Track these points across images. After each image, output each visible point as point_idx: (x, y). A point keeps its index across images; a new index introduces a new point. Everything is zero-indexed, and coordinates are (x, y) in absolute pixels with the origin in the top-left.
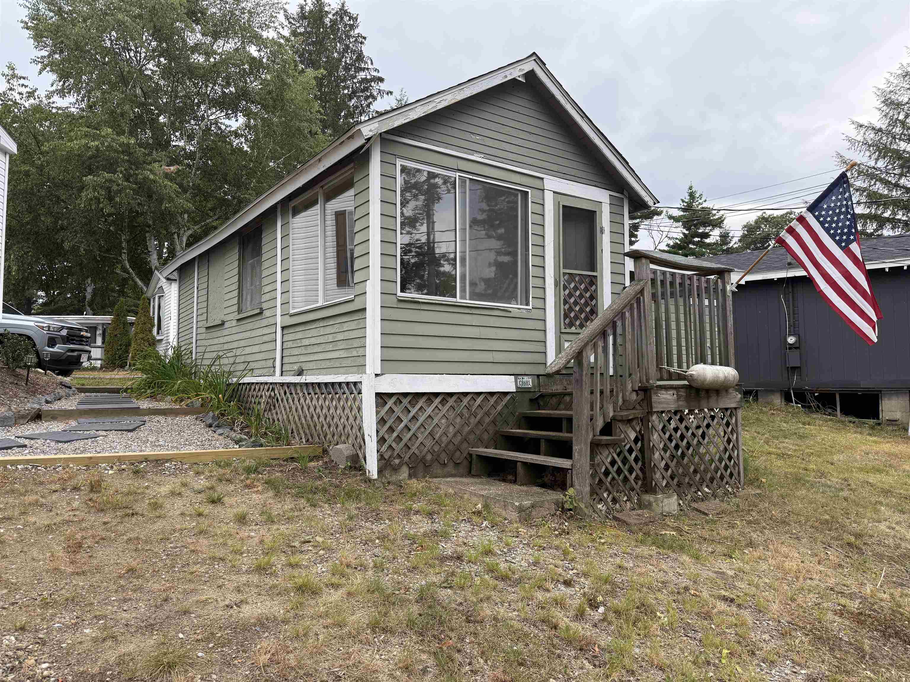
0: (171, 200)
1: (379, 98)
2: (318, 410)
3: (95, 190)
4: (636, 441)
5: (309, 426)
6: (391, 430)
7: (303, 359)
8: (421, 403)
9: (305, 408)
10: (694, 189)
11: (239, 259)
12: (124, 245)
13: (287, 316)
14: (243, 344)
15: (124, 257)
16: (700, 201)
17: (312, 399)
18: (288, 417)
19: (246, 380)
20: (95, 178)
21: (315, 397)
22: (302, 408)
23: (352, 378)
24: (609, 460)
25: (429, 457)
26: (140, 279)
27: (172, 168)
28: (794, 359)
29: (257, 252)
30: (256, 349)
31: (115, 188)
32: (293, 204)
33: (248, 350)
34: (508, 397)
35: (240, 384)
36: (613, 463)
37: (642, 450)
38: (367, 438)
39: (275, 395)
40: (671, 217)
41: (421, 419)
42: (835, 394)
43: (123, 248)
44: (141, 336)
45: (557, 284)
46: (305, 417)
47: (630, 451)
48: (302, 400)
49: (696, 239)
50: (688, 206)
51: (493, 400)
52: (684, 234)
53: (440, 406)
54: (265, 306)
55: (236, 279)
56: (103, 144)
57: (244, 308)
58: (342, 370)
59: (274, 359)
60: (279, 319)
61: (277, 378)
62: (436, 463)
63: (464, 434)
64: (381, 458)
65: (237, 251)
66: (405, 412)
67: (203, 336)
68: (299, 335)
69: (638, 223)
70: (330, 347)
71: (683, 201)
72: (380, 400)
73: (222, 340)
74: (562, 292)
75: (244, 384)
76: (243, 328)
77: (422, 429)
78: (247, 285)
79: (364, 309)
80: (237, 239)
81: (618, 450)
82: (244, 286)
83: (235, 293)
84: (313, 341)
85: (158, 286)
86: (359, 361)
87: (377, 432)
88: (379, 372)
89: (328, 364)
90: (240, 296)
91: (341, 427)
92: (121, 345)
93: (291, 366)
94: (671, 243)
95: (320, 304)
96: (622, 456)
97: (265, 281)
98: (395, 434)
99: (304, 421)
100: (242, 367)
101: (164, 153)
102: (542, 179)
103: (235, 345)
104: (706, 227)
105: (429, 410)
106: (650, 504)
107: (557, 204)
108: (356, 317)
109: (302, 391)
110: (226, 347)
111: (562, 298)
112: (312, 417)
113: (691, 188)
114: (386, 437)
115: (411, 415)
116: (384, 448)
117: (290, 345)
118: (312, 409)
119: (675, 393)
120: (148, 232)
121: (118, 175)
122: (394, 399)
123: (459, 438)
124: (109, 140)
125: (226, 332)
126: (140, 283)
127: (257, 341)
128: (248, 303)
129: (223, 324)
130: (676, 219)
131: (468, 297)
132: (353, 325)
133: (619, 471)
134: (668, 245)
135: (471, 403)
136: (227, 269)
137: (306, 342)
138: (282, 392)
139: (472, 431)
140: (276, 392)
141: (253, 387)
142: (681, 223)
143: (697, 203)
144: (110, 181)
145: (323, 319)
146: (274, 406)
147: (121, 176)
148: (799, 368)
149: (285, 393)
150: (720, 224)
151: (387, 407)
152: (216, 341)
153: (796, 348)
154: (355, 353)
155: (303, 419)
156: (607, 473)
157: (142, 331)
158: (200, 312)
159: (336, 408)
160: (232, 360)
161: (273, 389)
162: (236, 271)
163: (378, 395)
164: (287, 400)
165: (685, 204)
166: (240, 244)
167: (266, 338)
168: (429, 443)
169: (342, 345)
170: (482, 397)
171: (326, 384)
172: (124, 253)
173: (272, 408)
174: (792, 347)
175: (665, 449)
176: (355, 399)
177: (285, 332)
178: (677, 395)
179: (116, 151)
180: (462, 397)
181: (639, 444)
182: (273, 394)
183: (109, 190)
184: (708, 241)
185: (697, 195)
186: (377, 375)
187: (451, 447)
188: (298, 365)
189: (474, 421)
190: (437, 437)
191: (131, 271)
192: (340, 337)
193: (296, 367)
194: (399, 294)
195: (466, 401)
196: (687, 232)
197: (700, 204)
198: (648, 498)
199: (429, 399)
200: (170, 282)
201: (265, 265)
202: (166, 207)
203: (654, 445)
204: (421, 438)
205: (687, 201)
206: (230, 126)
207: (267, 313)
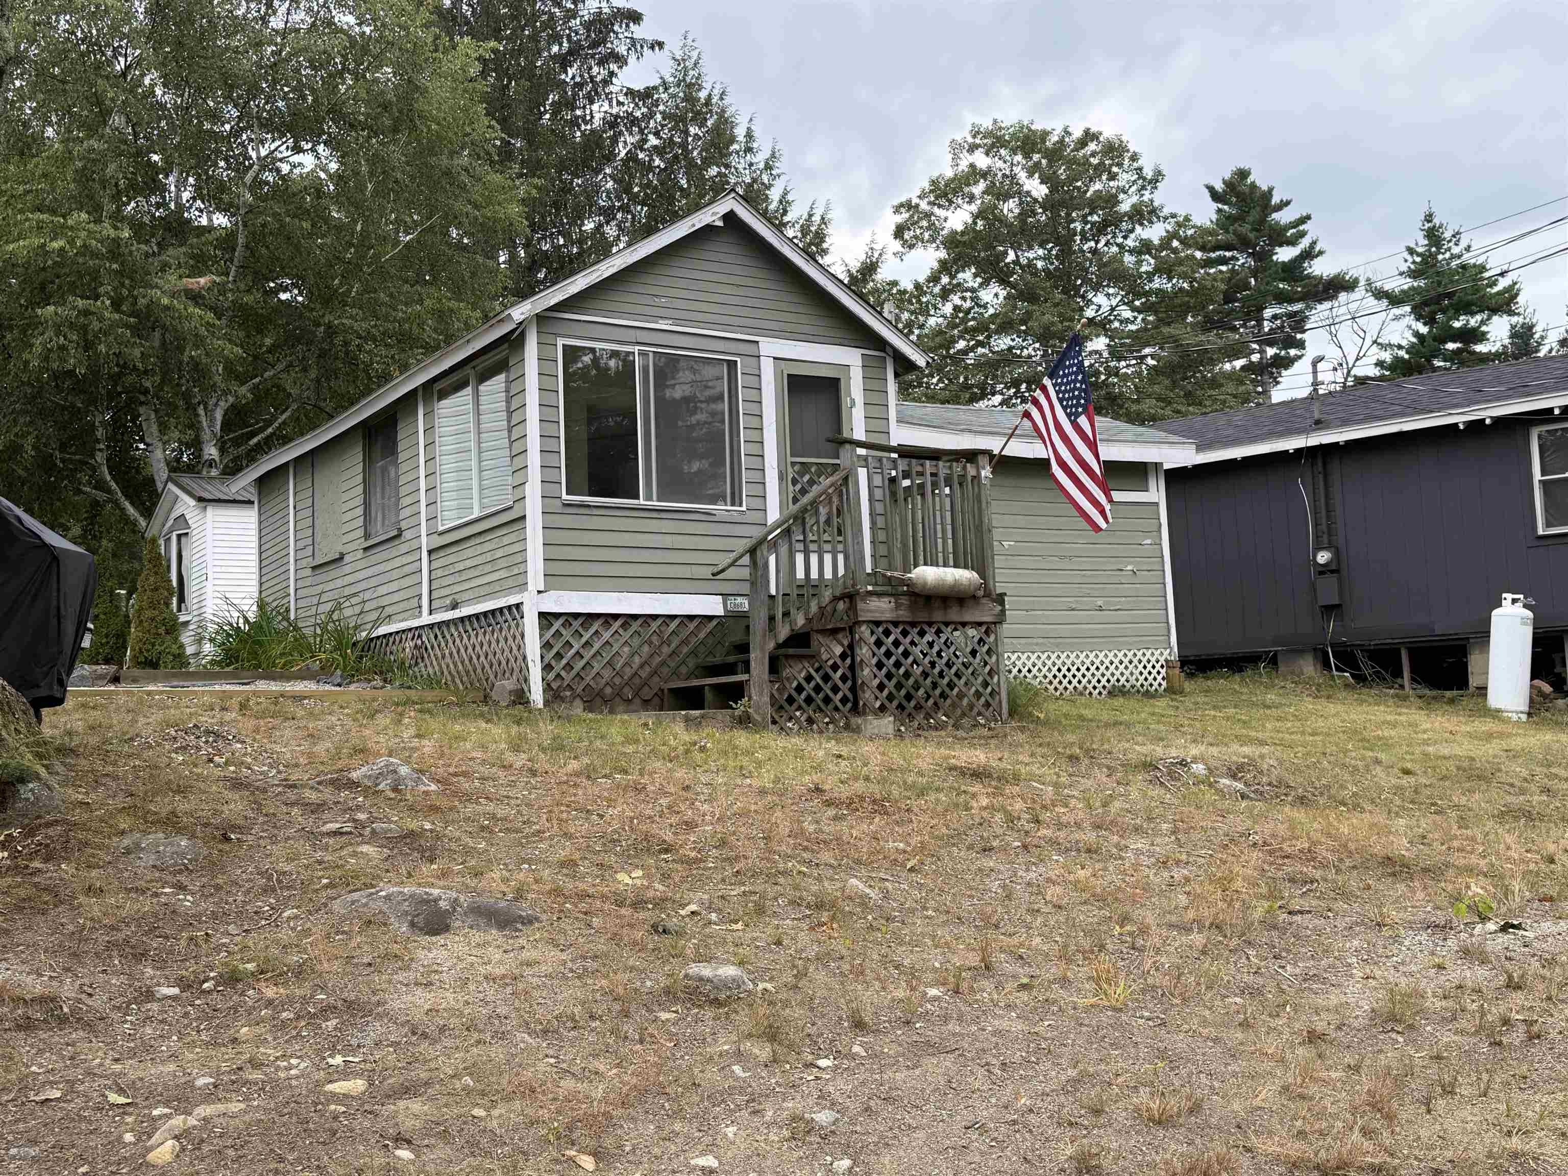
0: (199, 341)
1: (632, 59)
2: (478, 648)
3: (58, 333)
4: (843, 656)
5: (467, 672)
6: (559, 656)
7: (457, 588)
8: (596, 626)
9: (462, 650)
10: (1436, 221)
11: (364, 460)
12: (100, 433)
13: (435, 536)
14: (373, 582)
15: (100, 457)
16: (1456, 250)
17: (469, 638)
18: (441, 667)
19: (382, 630)
20: (59, 310)
21: (473, 634)
22: (458, 652)
23: (513, 600)
24: (803, 675)
25: (608, 690)
26: (132, 504)
27: (202, 281)
28: (1328, 592)
29: (391, 449)
30: (394, 586)
31: (96, 325)
32: (438, 386)
33: (383, 590)
34: (714, 623)
35: (372, 639)
36: (809, 678)
37: (852, 668)
38: (530, 664)
39: (423, 642)
40: (1379, 294)
41: (597, 646)
42: (1399, 650)
43: (98, 441)
44: (149, 613)
45: (781, 477)
46: (462, 662)
47: (835, 667)
48: (458, 641)
49: (1451, 346)
50: (1425, 261)
51: (692, 626)
52: (1417, 334)
53: (621, 631)
54: (404, 525)
55: (360, 489)
56: (71, 242)
57: (373, 532)
58: (503, 593)
59: (420, 596)
60: (424, 539)
61: (426, 619)
62: (617, 699)
63: (654, 665)
64: (547, 687)
65: (359, 448)
66: (577, 636)
67: (308, 582)
68: (452, 559)
69: (1302, 311)
70: (488, 568)
71: (1411, 251)
72: (545, 622)
73: (339, 583)
74: (791, 488)
75: (378, 637)
76: (374, 559)
77: (599, 658)
78: (376, 500)
79: (524, 517)
80: (360, 431)
81: (817, 665)
82: (373, 500)
83: (360, 511)
84: (469, 563)
85: (174, 515)
86: (520, 580)
87: (542, 657)
88: (542, 589)
89: (487, 590)
90: (367, 514)
91: (504, 663)
92: (107, 636)
93: (442, 601)
94: (1387, 356)
95: (476, 514)
96: (821, 672)
97: (403, 491)
98: (564, 661)
99: (461, 667)
100: (374, 616)
101: (183, 249)
102: (757, 342)
103: (363, 585)
104: (1473, 314)
105: (607, 635)
106: (858, 727)
107: (778, 374)
108: (516, 527)
109: (457, 629)
110: (348, 591)
111: (791, 496)
112: (471, 659)
113: (1429, 218)
114: (553, 663)
115: (584, 640)
116: (551, 676)
117: (439, 573)
118: (470, 650)
119: (893, 600)
120: (142, 403)
121: (103, 302)
122: (561, 621)
123: (647, 669)
124: (83, 234)
125: (347, 569)
126: (131, 510)
127: (395, 574)
128: (379, 524)
129: (341, 558)
130: (1394, 300)
131: (655, 497)
132: (512, 538)
133: (818, 689)
134: (1380, 364)
135: (662, 629)
136: (348, 474)
137: (461, 566)
138: (432, 636)
139: (663, 663)
140: (424, 638)
141: (391, 640)
142: (1408, 309)
143: (1447, 255)
144: (86, 313)
145: (480, 533)
146: (423, 658)
147: (108, 302)
148: (1338, 606)
149: (436, 637)
150: (1508, 304)
151: (553, 630)
152: (331, 586)
153: (1332, 572)
154: (516, 571)
155: (459, 664)
156: (800, 689)
157: (153, 606)
158: (301, 544)
159: (498, 641)
160: (357, 609)
161: (420, 636)
162: (360, 478)
163: (542, 615)
164: (439, 646)
165: (1418, 259)
166: (364, 438)
167: (407, 569)
168: (607, 674)
169: (503, 563)
170: (677, 622)
171: (485, 614)
172: (100, 450)
173: (420, 660)
174: (1324, 570)
175: (880, 665)
176: (517, 625)
177: (433, 557)
178: (896, 602)
179: (95, 255)
180: (649, 621)
181: (848, 661)
182: (419, 642)
183: (84, 329)
184: (1480, 348)
185: (1448, 235)
186: (539, 592)
187: (637, 681)
188: (451, 598)
189: (666, 650)
190: (618, 667)
191: (113, 485)
192: (499, 554)
193: (448, 601)
194: (564, 496)
195: (655, 625)
196: (1424, 330)
197: (1453, 257)
198: (857, 721)
199: (606, 622)
200: (203, 504)
201: (403, 468)
202: (191, 357)
203: (862, 660)
204: (597, 667)
205: (1420, 250)
206: (300, 164)
207: (407, 535)
